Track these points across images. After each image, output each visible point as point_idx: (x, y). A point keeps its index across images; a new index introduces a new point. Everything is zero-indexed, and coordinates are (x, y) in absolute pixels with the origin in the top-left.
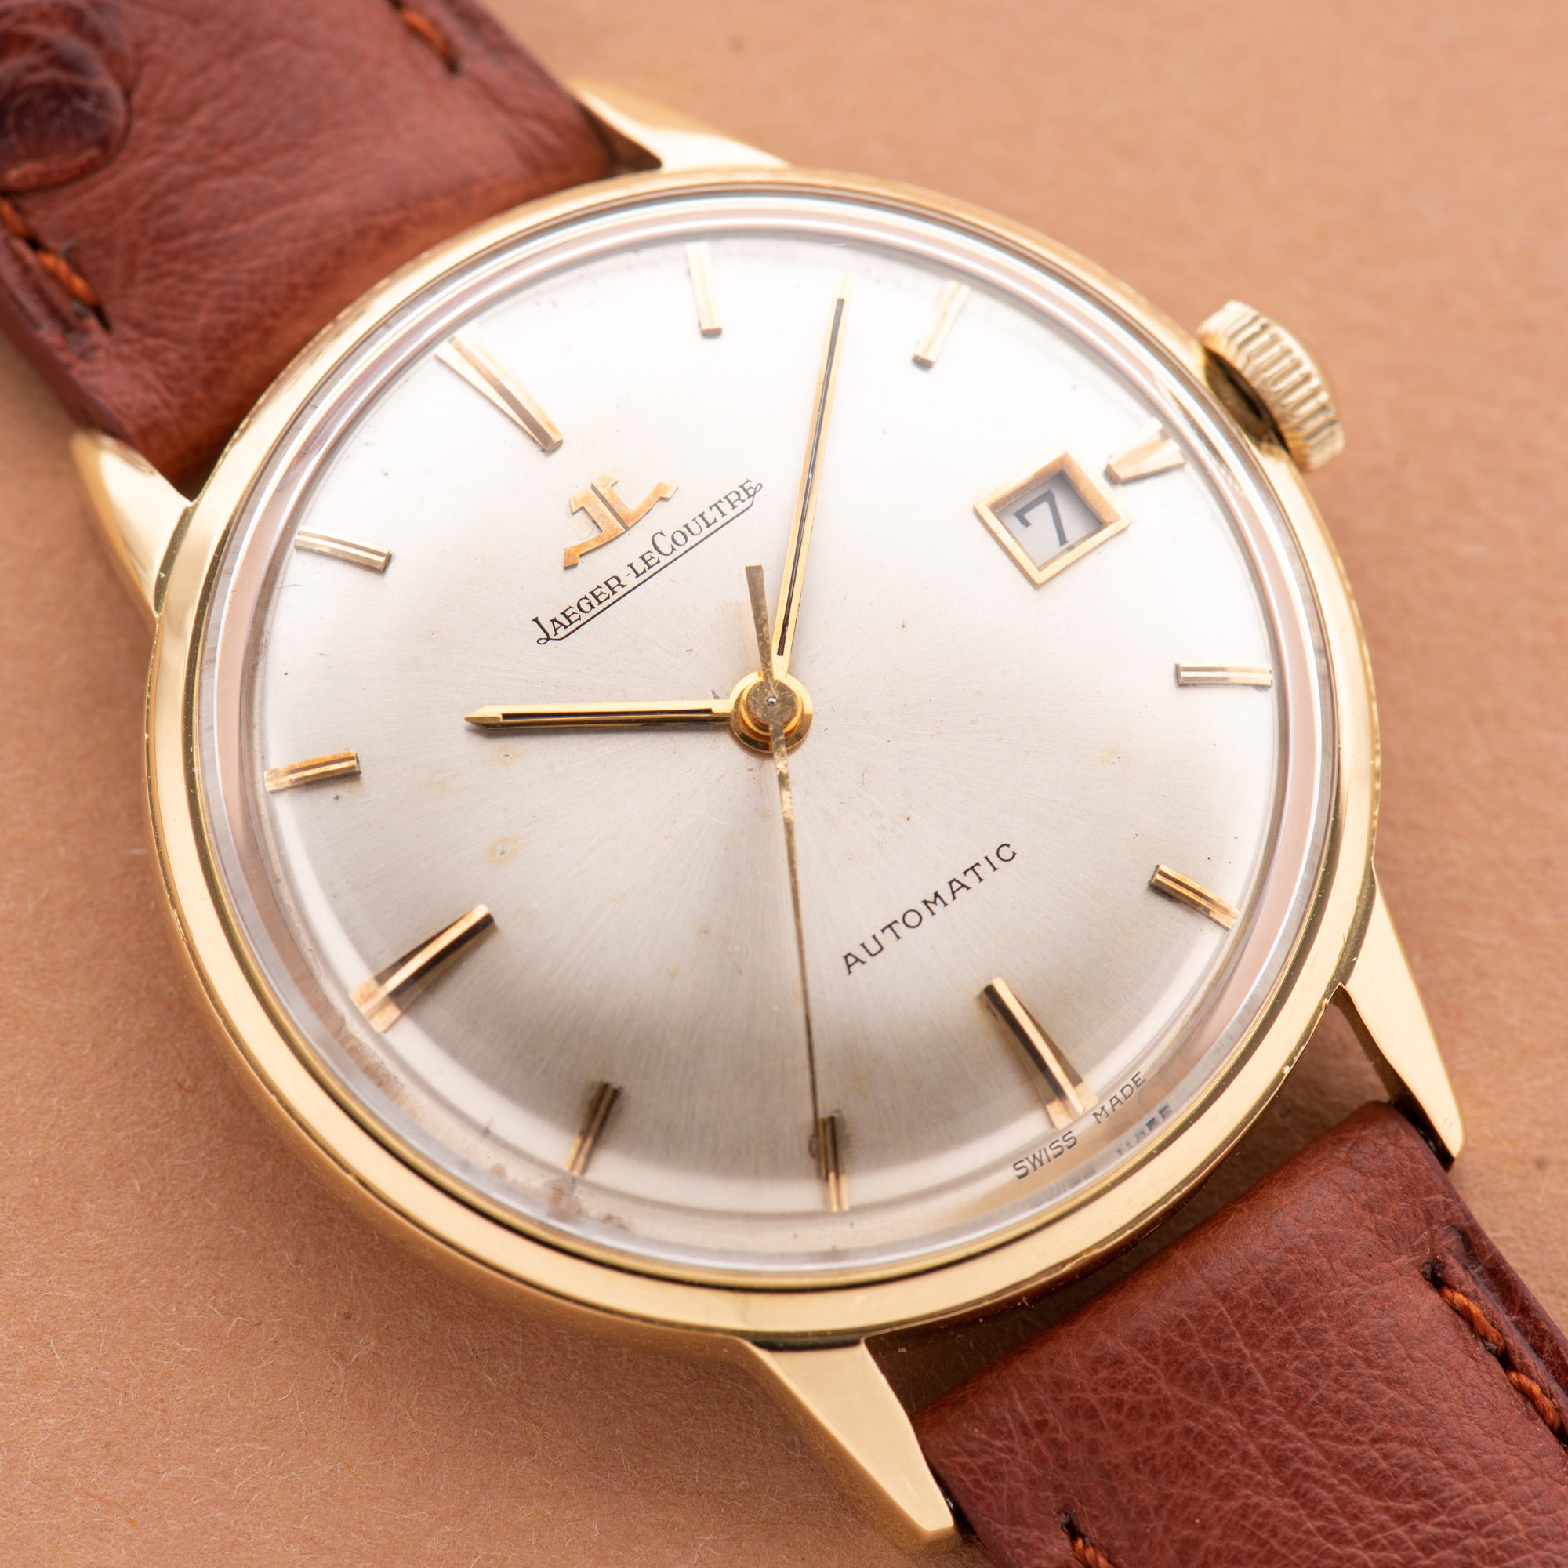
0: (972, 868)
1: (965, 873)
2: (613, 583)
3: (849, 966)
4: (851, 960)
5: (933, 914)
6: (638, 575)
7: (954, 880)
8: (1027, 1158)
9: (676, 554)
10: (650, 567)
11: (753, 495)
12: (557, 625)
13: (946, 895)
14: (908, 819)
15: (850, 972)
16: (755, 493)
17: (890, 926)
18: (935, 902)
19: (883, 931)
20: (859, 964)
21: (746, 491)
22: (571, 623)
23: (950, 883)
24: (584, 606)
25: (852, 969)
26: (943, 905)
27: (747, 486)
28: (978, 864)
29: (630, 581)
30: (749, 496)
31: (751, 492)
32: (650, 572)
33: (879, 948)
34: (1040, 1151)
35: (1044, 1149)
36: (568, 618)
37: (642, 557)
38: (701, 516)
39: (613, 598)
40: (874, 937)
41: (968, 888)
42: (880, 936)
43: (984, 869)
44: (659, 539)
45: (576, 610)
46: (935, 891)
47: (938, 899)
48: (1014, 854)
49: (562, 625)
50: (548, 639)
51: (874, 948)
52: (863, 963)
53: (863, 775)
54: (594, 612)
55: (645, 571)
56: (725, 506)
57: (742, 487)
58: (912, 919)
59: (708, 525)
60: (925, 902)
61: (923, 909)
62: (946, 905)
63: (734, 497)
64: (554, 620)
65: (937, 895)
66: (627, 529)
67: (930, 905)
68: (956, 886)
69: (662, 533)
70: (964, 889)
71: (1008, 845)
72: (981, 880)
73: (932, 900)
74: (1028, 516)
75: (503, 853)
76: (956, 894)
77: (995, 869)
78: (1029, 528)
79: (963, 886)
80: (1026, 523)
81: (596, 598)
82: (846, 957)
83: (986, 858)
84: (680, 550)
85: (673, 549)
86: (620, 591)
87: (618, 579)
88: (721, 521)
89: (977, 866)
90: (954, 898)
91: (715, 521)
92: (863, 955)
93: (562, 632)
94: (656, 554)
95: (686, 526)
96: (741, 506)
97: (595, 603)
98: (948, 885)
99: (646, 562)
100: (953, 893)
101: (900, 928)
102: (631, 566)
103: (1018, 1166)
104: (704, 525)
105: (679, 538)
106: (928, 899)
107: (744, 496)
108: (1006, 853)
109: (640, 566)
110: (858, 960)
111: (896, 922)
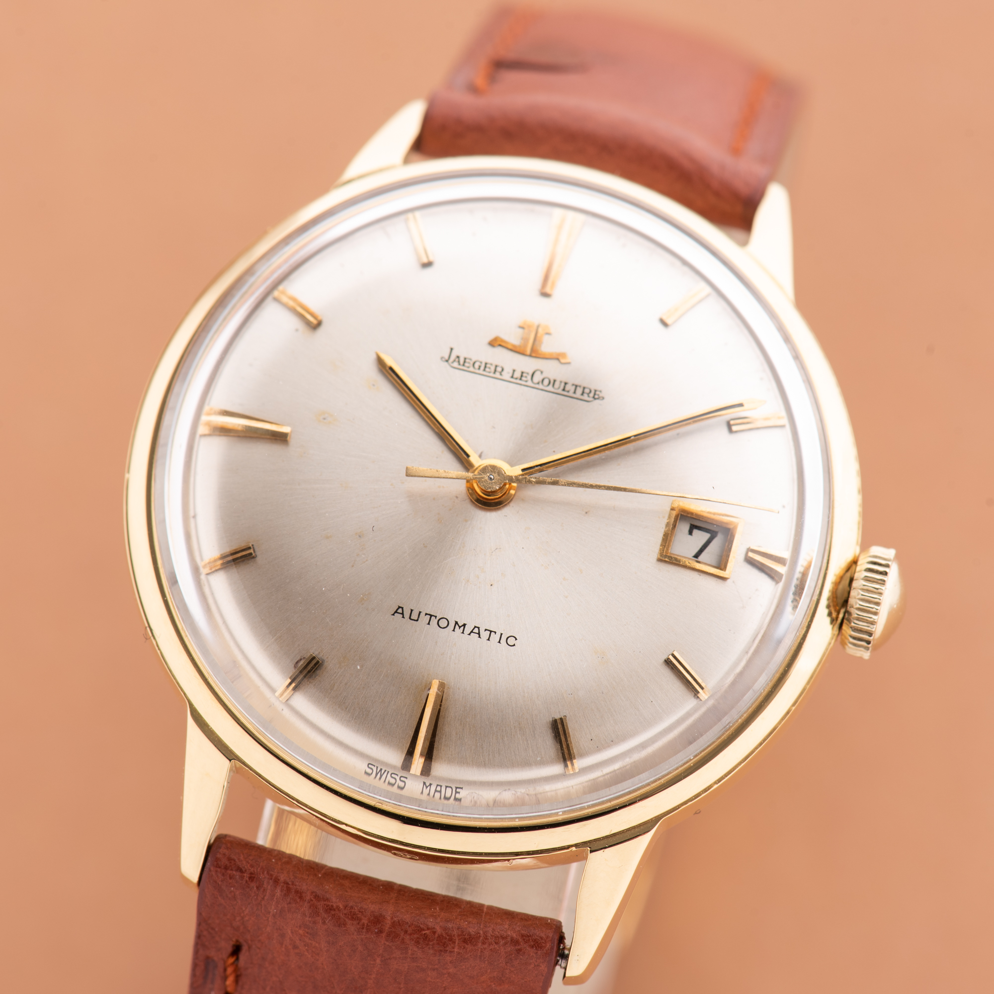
0: (491, 632)
1: (486, 630)
2: (499, 369)
3: (396, 612)
4: (400, 611)
5: (454, 630)
6: (512, 377)
7: (479, 628)
8: (377, 767)
9: (537, 386)
10: (521, 379)
11: (595, 399)
12: (457, 360)
13: (468, 629)
14: (491, 585)
15: (393, 615)
16: (598, 399)
17: (431, 616)
18: (460, 627)
19: (426, 614)
20: (402, 616)
21: (595, 394)
22: (464, 365)
23: (475, 627)
24: (477, 365)
25: (396, 614)
26: (462, 632)
27: (597, 393)
28: (495, 633)
29: (506, 375)
30: (594, 397)
31: (596, 397)
32: (518, 381)
33: (416, 619)
34: (385, 771)
35: (388, 772)
36: (465, 362)
37: (522, 373)
38: (566, 384)
39: (492, 375)
40: (420, 612)
41: (479, 637)
42: (422, 615)
43: (495, 638)
44: (537, 375)
45: (472, 363)
46: (465, 623)
47: (463, 627)
48: (514, 645)
49: (459, 362)
50: (447, 361)
51: (414, 616)
52: (403, 617)
53: (497, 549)
54: (477, 371)
55: (516, 379)
56: (579, 391)
57: (595, 391)
58: (443, 623)
59: (564, 390)
60: (456, 623)
61: (452, 624)
62: (463, 633)
63: (587, 391)
64: (458, 357)
65: (464, 625)
66: (530, 356)
67: (457, 626)
68: (476, 630)
69: (542, 372)
70: (478, 635)
71: (516, 639)
72: (489, 640)
73: (460, 625)
74: (695, 531)
75: (324, 419)
76: (472, 634)
77: (499, 642)
78: (690, 536)
79: (479, 634)
80: (690, 533)
81: (485, 367)
82: (399, 607)
83: (501, 634)
84: (541, 386)
85: (538, 383)
86: (497, 375)
87: (503, 370)
88: (571, 394)
89: (494, 633)
90: (469, 634)
91: (568, 391)
92: (407, 614)
93: (456, 364)
94: (529, 377)
95: (555, 381)
96: (585, 397)
97: (482, 368)
98: (474, 627)
99: (522, 376)
100: (472, 632)
101: (434, 621)
102: (514, 371)
103: (370, 766)
104: (562, 387)
105: (546, 382)
106: (459, 623)
107: (592, 395)
108: (511, 641)
109: (518, 374)
110: (402, 614)
111: (436, 617)
